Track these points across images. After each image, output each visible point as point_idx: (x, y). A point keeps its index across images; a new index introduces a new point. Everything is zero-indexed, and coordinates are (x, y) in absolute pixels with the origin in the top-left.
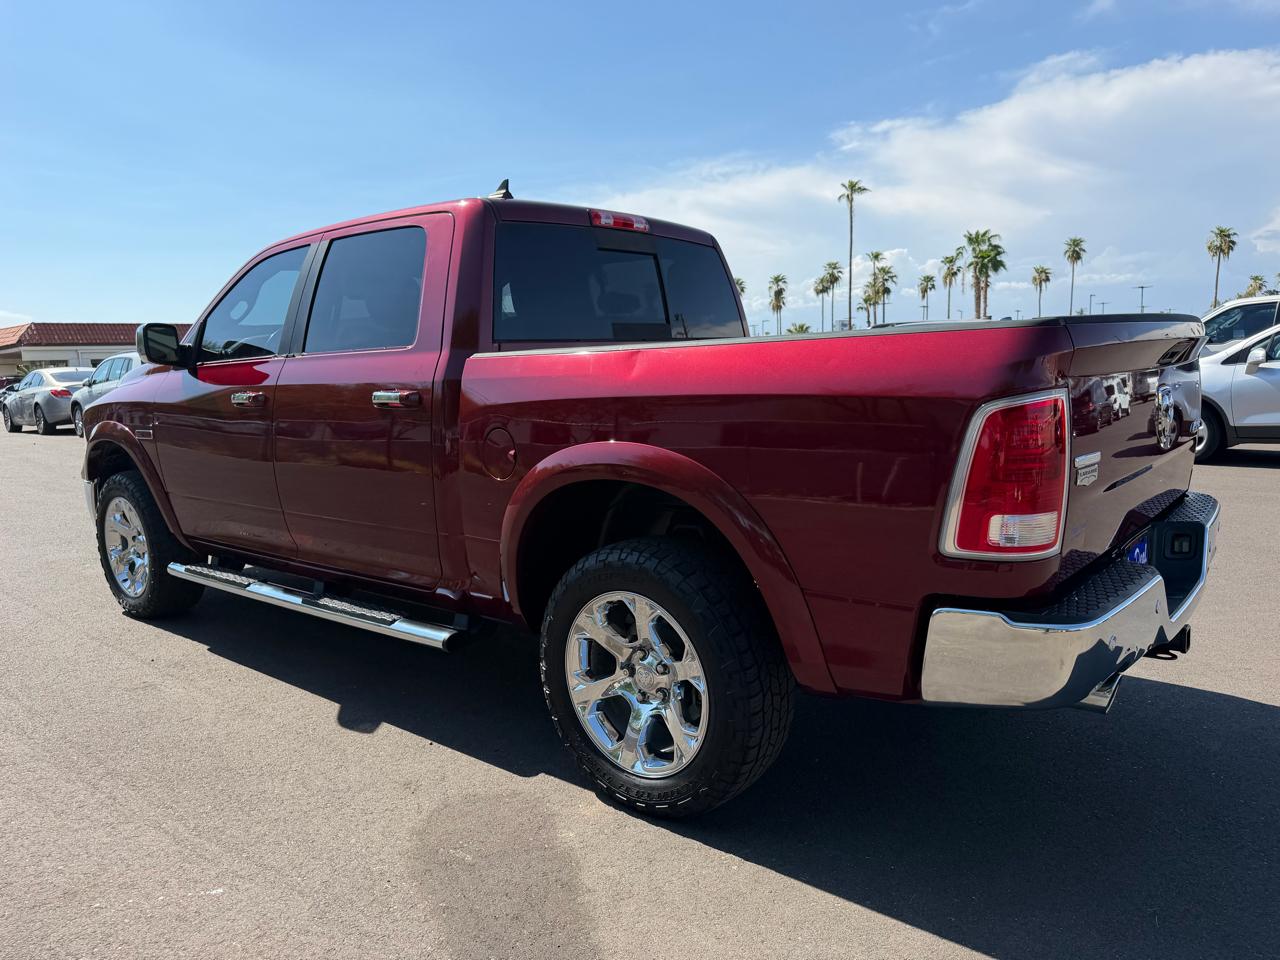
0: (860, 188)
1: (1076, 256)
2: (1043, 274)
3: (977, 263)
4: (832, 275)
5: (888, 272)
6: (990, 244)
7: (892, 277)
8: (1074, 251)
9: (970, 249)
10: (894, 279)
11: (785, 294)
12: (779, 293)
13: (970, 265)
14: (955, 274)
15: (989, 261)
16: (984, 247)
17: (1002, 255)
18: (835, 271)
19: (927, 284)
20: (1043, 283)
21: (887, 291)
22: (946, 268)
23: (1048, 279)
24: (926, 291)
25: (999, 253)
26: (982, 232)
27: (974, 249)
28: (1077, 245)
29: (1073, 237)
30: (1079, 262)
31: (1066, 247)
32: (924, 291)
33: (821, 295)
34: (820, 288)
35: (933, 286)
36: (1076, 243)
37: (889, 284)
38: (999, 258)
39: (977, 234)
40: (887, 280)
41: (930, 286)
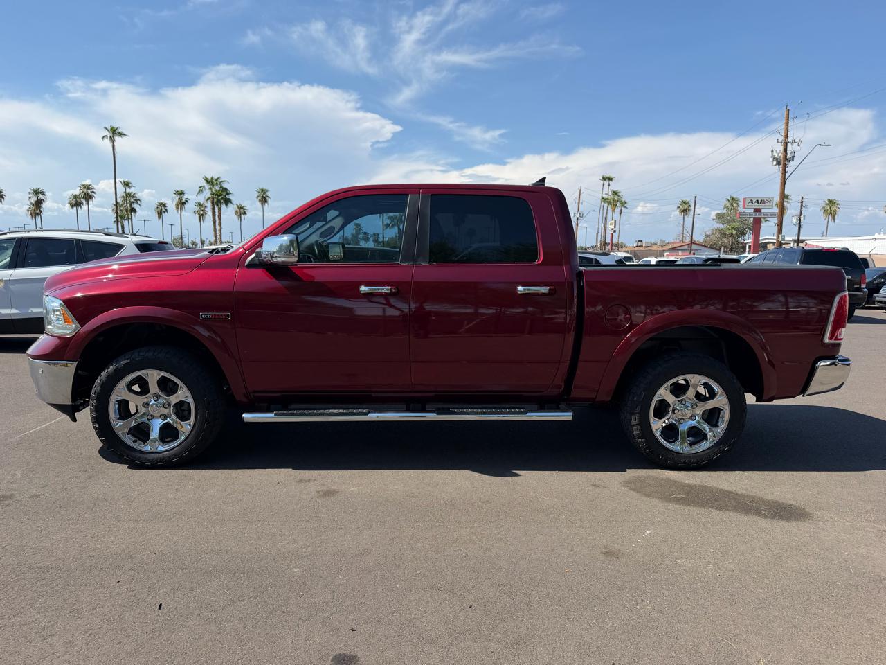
0: (119, 133)
1: (264, 200)
2: (242, 210)
3: (213, 198)
4: (86, 194)
5: (134, 197)
6: (221, 187)
7: (137, 201)
8: (263, 197)
9: (207, 187)
10: (139, 202)
11: (44, 205)
12: (39, 203)
13: (208, 200)
14: (184, 203)
15: (221, 197)
16: (218, 188)
17: (230, 195)
18: (89, 191)
19: (162, 209)
20: (242, 216)
21: (134, 210)
22: (177, 198)
23: (245, 213)
24: (161, 213)
25: (228, 194)
26: (215, 177)
27: (210, 189)
28: (264, 193)
29: (261, 187)
30: (266, 204)
31: (258, 194)
32: (160, 214)
33: (75, 208)
34: (74, 202)
35: (166, 210)
36: (264, 191)
37: (135, 206)
38: (227, 197)
39: (212, 179)
40: (133, 202)
41: (163, 210)
